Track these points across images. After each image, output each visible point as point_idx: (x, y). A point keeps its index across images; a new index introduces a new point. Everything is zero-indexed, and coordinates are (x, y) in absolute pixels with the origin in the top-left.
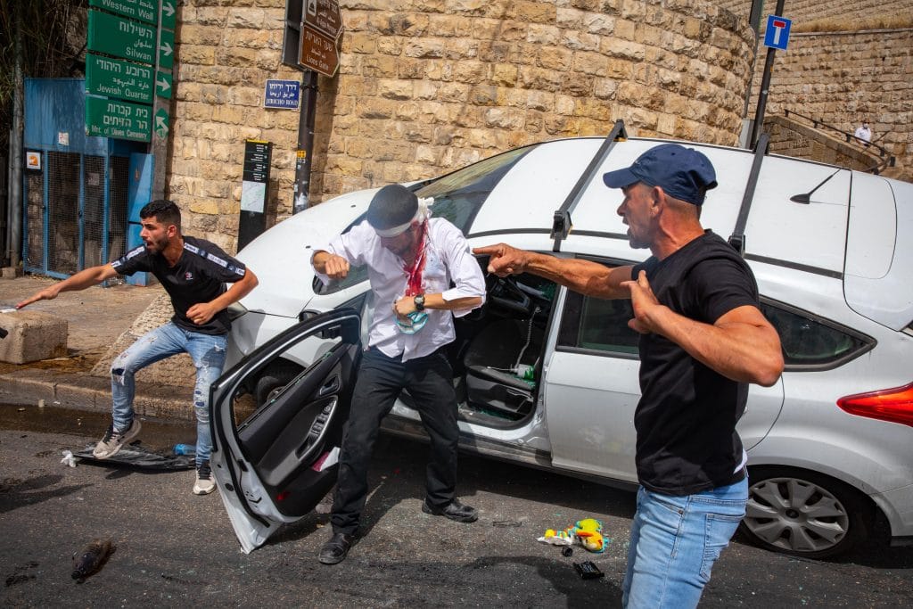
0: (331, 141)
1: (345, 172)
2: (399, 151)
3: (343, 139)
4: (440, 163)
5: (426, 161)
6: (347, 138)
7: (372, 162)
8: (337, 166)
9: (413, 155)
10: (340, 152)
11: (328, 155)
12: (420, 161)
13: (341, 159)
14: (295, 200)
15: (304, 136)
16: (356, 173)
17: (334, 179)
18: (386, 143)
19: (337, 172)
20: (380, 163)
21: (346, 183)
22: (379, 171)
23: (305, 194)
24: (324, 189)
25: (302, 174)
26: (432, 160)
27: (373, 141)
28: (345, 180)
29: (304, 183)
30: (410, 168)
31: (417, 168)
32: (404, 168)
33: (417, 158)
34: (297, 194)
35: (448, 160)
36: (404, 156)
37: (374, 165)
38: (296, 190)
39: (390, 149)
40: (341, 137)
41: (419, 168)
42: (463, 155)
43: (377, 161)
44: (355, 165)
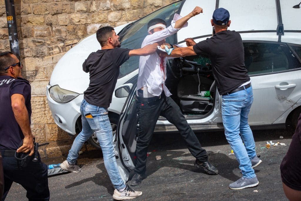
0: (22, 8)
1: (34, 24)
2: (65, 7)
3: (29, 6)
4: (89, 10)
5: (82, 11)
6: (31, 5)
7: (50, 16)
8: (29, 22)
9: (73, 8)
10: (29, 13)
11: (22, 16)
12: (78, 11)
13: (30, 17)
14: (11, 45)
15: (10, 8)
16: (41, 24)
17: (28, 30)
18: (56, 4)
19: (29, 25)
20: (55, 16)
21: (36, 30)
22: (55, 21)
23: (17, 41)
24: (23, 36)
25: (13, 30)
26: (85, 9)
27: (48, 4)
28: (35, 29)
29: (15, 34)
30: (73, 16)
31: (77, 15)
32: (69, 16)
33: (76, 10)
34: (11, 42)
35: (94, 8)
36: (68, 10)
37: (52, 18)
38: (11, 39)
39: (59, 7)
40: (27, 5)
41: (78, 15)
42: (101, 4)
43: (53, 15)
44: (40, 19)
